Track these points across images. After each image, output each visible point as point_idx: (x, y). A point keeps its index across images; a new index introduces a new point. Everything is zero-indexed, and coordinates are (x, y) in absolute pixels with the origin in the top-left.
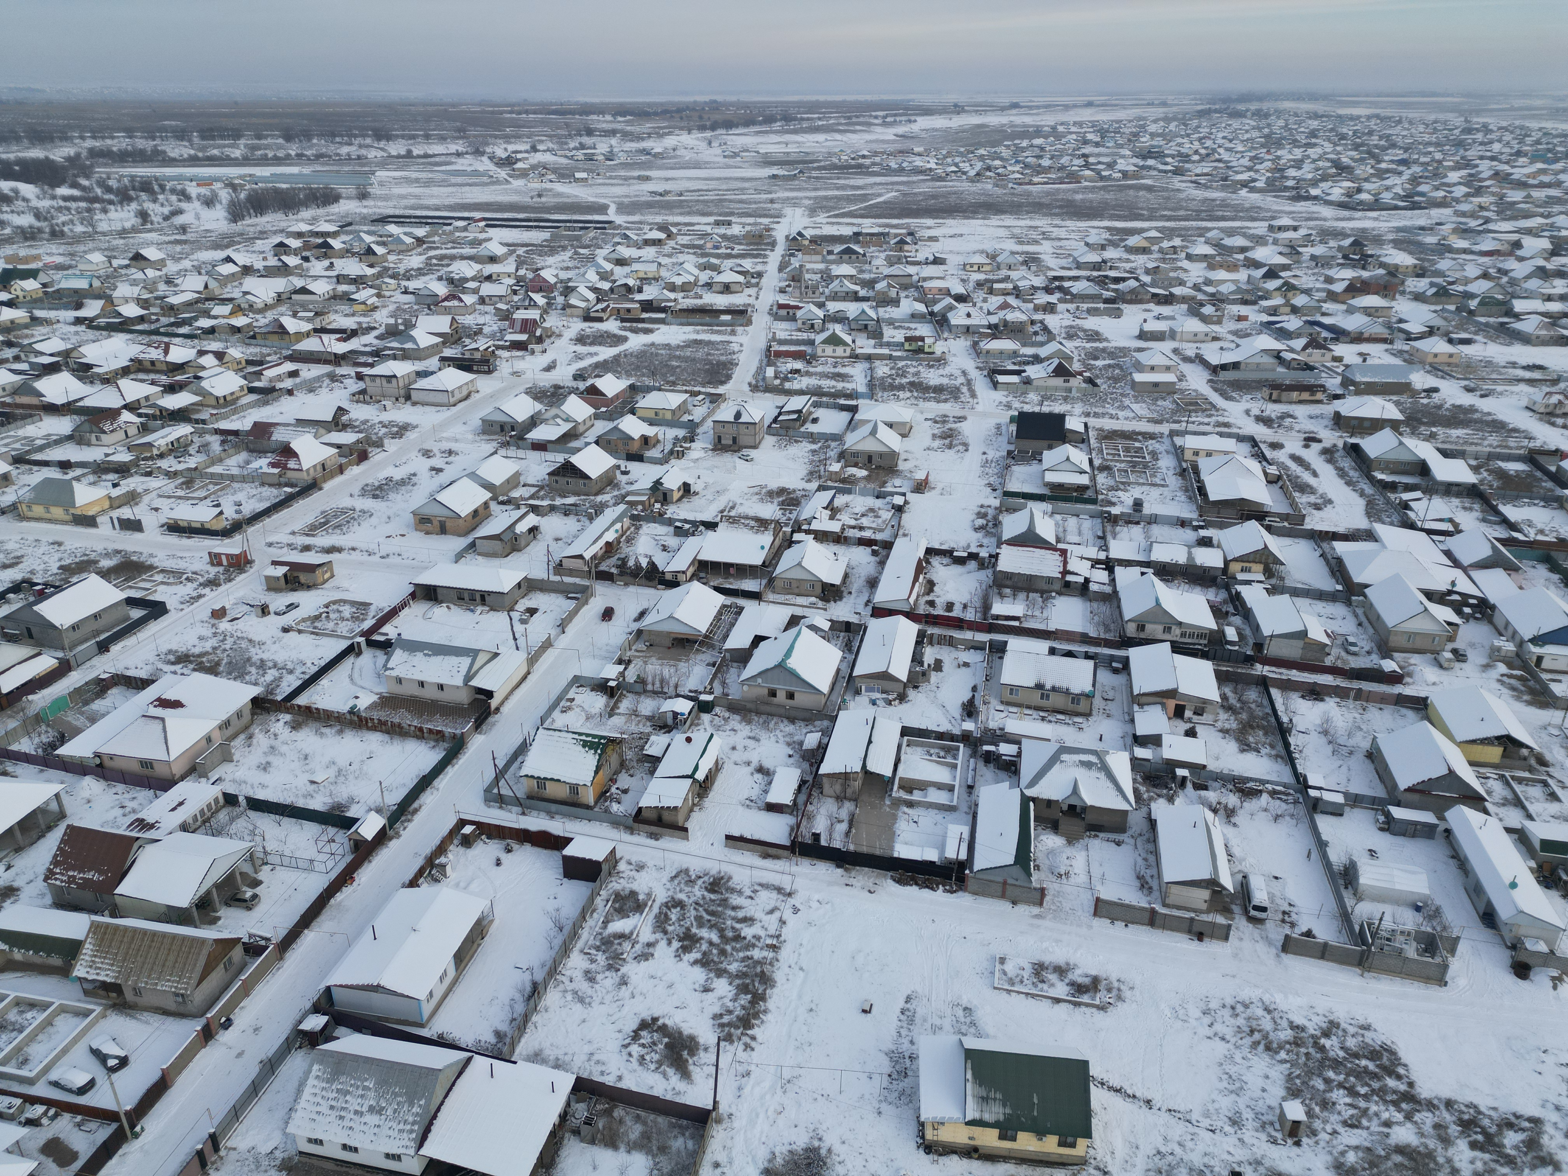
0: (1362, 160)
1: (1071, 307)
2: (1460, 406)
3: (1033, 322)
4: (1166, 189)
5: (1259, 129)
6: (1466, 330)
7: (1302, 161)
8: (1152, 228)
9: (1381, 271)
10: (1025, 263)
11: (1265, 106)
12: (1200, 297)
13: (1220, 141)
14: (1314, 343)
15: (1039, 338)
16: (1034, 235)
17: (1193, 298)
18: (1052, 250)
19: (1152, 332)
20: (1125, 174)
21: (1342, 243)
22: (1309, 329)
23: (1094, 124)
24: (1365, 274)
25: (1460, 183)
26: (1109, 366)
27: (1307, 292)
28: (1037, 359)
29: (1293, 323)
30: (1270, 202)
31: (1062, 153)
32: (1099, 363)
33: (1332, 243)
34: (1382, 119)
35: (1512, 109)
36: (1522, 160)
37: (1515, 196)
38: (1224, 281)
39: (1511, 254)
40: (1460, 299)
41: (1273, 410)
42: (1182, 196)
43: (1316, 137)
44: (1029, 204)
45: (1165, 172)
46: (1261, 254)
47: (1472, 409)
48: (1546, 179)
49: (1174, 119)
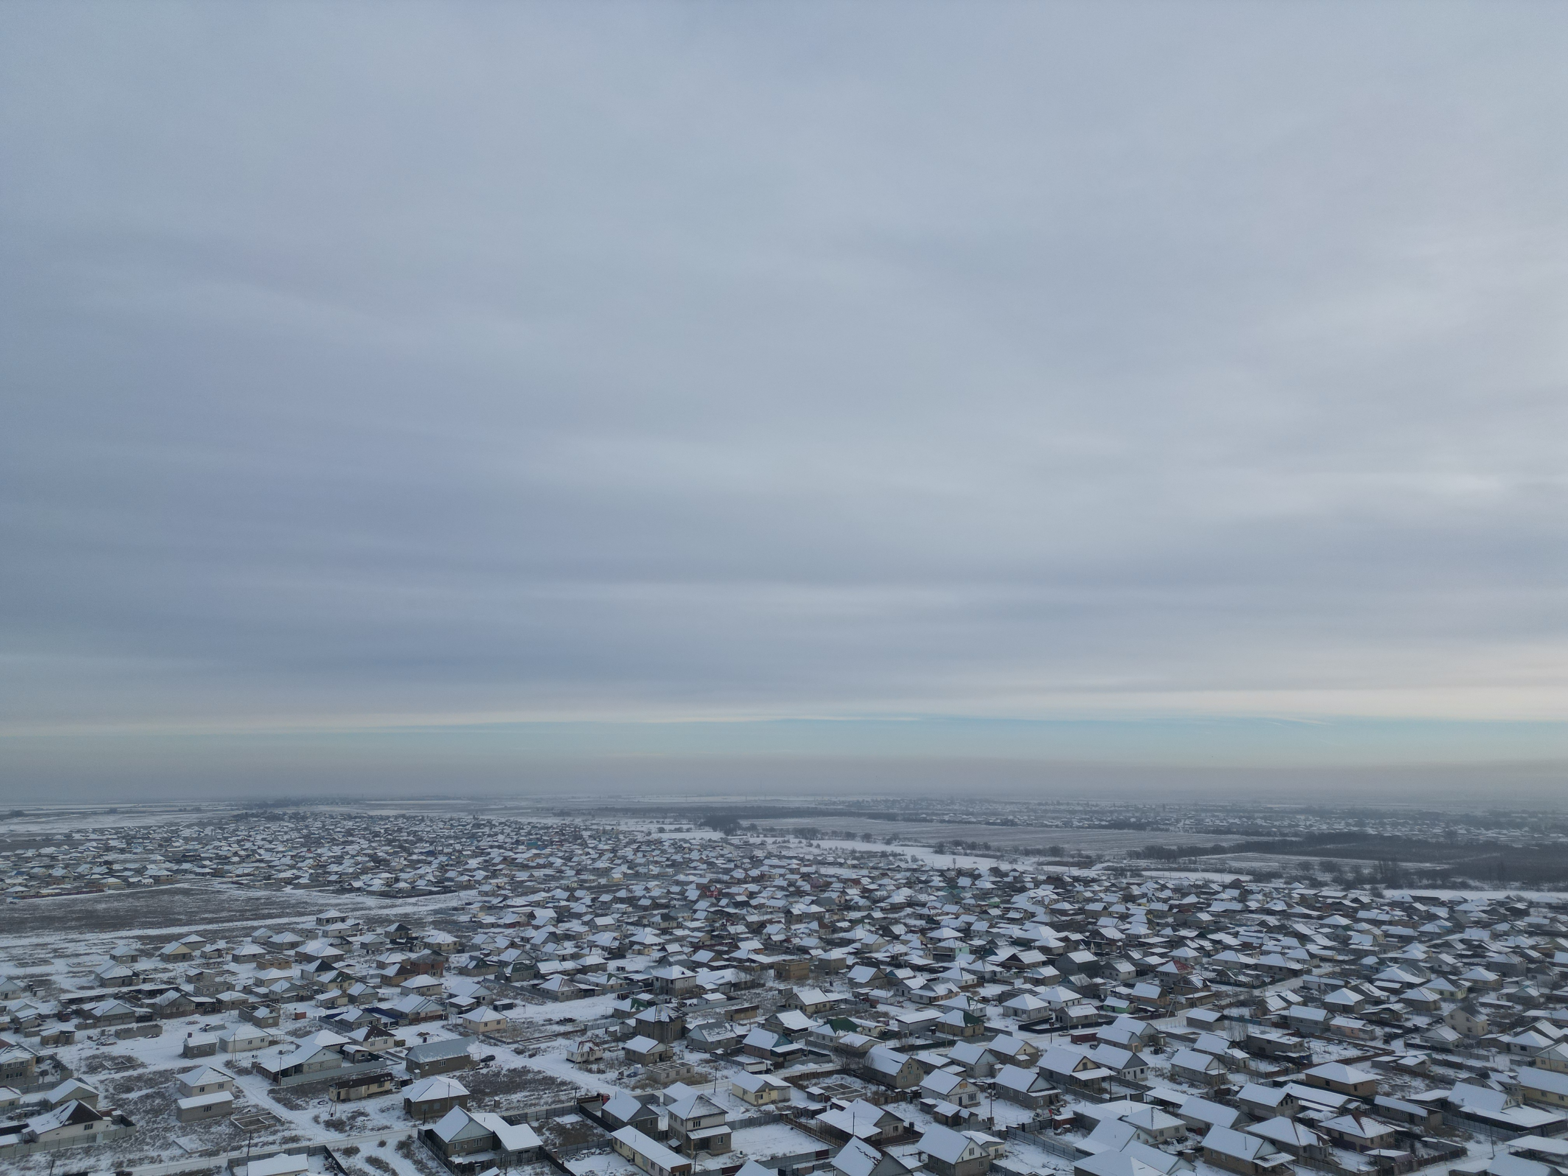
0: (395, 853)
1: (94, 1032)
2: (515, 1070)
3: (39, 1060)
4: (206, 892)
5: (298, 830)
6: (506, 996)
7: (342, 857)
8: (192, 933)
9: (427, 952)
10: (29, 988)
11: (302, 810)
12: (252, 999)
13: (261, 843)
14: (376, 1031)
15: (49, 1079)
16: (42, 954)
17: (244, 1002)
18: (67, 969)
19: (198, 1047)
20: (157, 880)
21: (388, 929)
22: (369, 1017)
23: (117, 831)
24: (413, 956)
25: (479, 869)
26: (147, 1096)
27: (362, 980)
28: (45, 1107)
29: (352, 1013)
30: (316, 896)
31: (79, 862)
32: (134, 1095)
33: (379, 930)
34: (408, 818)
35: (506, 808)
36: (521, 848)
37: (522, 876)
38: (276, 980)
39: (529, 924)
40: (496, 969)
41: (342, 1111)
42: (224, 897)
43: (352, 835)
44: (35, 919)
45: (203, 874)
46: (312, 947)
47: (525, 1071)
48: (541, 861)
49: (210, 823)
